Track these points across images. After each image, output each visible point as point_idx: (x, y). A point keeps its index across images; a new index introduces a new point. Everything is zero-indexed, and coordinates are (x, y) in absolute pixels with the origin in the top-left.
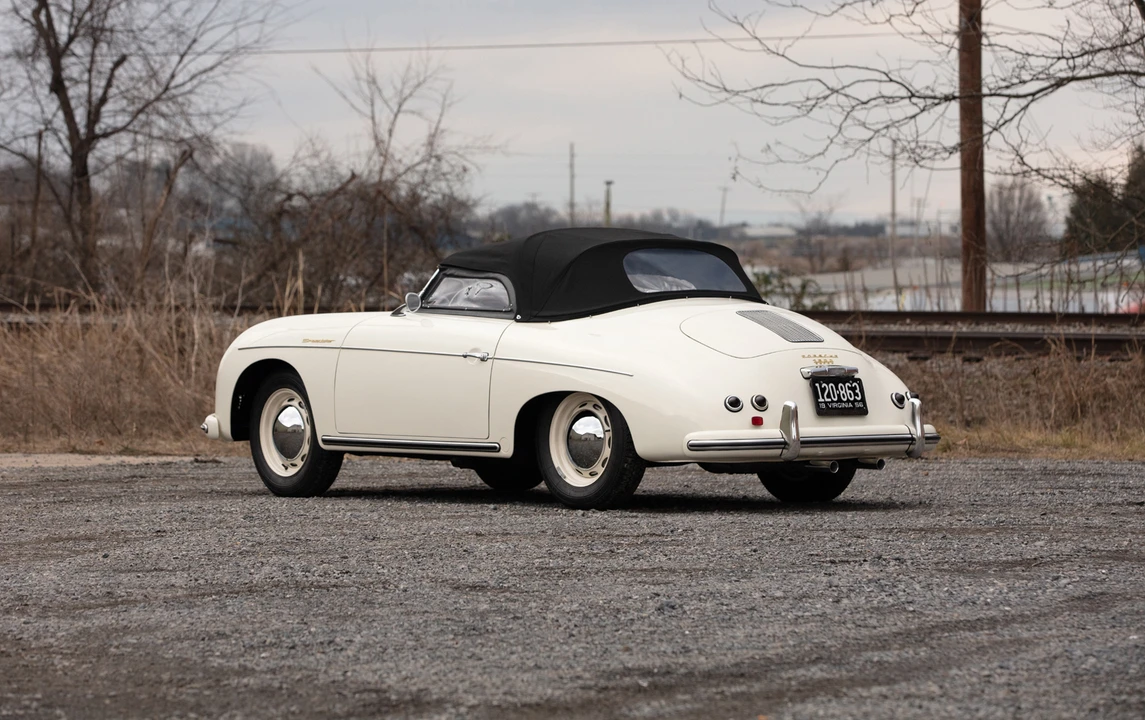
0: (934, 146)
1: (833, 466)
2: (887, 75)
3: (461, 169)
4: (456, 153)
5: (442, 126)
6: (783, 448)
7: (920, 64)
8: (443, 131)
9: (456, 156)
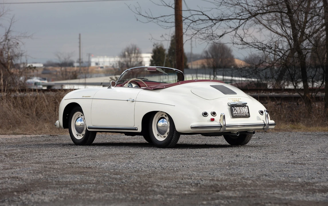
0: (216, 35)
1: (237, 133)
2: (202, 13)
3: (16, 44)
4: (15, 38)
5: (10, 29)
6: (221, 128)
7: (213, 9)
8: (11, 31)
9: (15, 39)
